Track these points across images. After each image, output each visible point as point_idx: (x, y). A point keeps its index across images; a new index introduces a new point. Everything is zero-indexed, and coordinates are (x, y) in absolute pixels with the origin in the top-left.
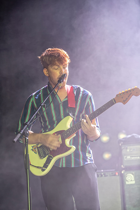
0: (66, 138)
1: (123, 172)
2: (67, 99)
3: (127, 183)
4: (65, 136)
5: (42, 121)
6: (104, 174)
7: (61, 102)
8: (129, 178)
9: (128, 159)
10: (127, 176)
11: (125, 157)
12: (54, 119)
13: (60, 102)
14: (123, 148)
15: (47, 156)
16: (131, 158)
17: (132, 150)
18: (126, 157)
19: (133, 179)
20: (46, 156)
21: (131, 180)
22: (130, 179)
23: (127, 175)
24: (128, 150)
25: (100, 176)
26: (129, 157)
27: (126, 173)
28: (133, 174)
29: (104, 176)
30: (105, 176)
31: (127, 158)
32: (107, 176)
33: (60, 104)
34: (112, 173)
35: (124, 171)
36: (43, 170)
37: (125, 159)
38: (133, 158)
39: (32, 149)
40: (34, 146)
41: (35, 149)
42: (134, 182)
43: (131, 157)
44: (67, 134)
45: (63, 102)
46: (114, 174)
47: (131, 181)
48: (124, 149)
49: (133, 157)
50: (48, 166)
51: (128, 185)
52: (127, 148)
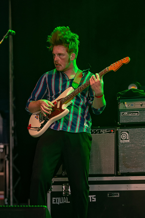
0: (63, 102)
7: (69, 79)
39: (36, 116)
41: (38, 116)
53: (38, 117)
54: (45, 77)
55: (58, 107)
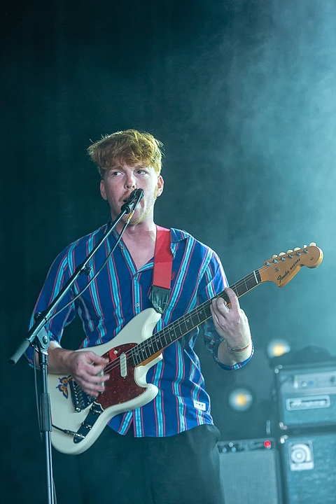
0: (136, 362)
1: (282, 441)
2: (151, 265)
3: (293, 467)
4: (135, 359)
5: (88, 317)
6: (236, 446)
7: (136, 270)
8: (299, 456)
9: (295, 407)
10: (293, 451)
11: (288, 401)
12: (118, 312)
13: (134, 272)
14: (282, 378)
15: (90, 407)
16: (304, 403)
17: (305, 385)
18: (291, 403)
19: (309, 459)
20: (88, 405)
21: (303, 460)
22: (301, 456)
23: (294, 447)
24: (296, 385)
25: (225, 450)
26: (297, 403)
27: (290, 444)
28: (308, 445)
29: (234, 449)
30: (238, 450)
31: (294, 404)
32: (243, 450)
33: (133, 276)
34: (256, 444)
35: (286, 437)
36: (77, 440)
37: (289, 408)
38: (308, 405)
39: (60, 386)
40: (65, 378)
41: (66, 385)
42: (310, 466)
43: (303, 401)
44: (140, 352)
45: (142, 272)
46: (260, 445)
47: (304, 462)
48: (285, 381)
49: (308, 401)
50: (89, 430)
51: (296, 472)
52: (293, 380)
53: (67, 391)
54: (64, 265)
55: (124, 373)
